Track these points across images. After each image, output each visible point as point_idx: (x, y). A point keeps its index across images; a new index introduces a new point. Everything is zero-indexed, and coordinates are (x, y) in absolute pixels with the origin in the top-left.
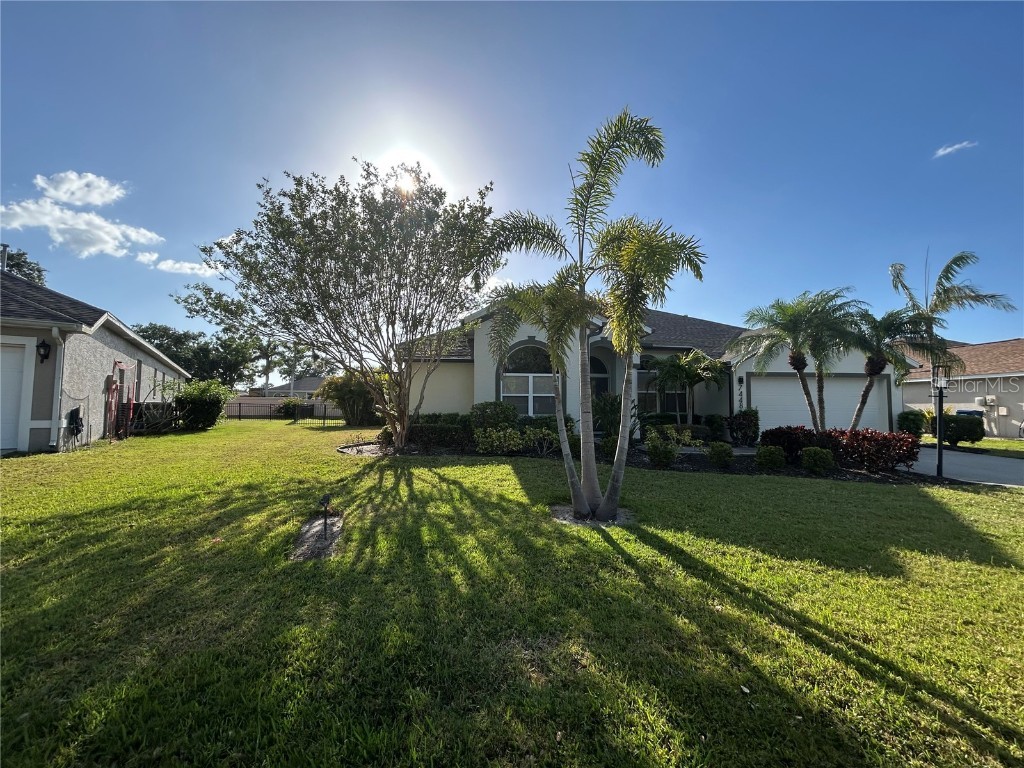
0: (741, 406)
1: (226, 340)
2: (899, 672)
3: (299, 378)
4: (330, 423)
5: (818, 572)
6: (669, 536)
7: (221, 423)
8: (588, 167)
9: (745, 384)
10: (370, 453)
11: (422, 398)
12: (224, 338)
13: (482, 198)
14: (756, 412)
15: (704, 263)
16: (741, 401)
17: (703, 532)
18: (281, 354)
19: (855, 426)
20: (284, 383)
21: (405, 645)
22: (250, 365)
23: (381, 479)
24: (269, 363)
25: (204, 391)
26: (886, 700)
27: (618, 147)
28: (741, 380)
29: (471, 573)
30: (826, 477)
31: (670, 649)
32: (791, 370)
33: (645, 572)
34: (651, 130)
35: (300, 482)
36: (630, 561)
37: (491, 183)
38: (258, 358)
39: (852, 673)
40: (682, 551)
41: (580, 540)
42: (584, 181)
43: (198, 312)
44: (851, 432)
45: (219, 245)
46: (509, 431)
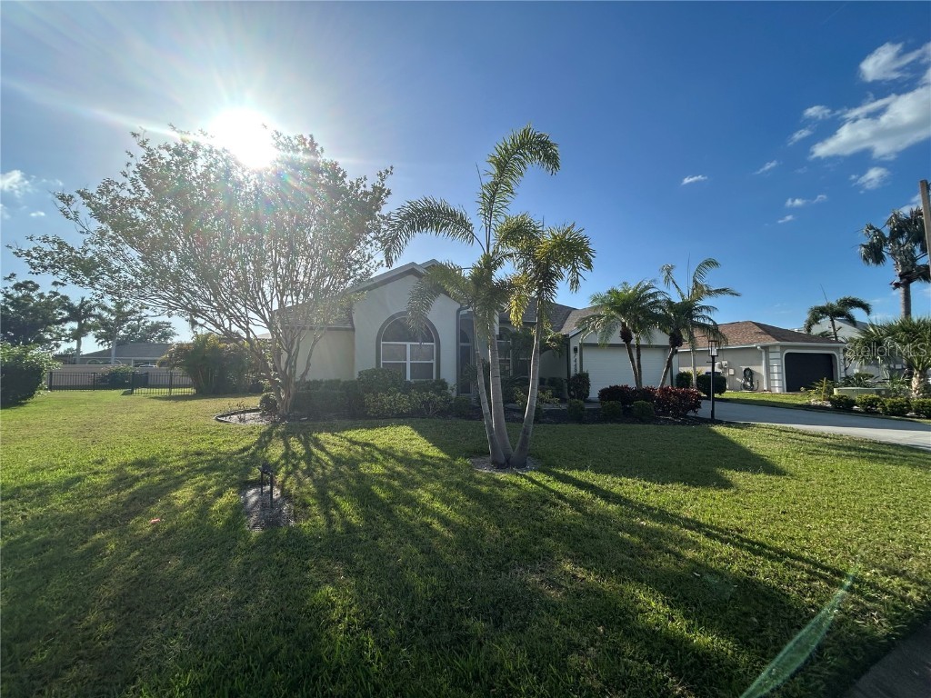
0: (576, 370)
1: (18, 298)
2: (770, 549)
3: (121, 344)
4: (176, 392)
5: (685, 490)
6: (575, 474)
7: (42, 394)
8: (495, 167)
9: (578, 353)
10: (256, 422)
11: (308, 365)
12: (15, 296)
13: (382, 180)
14: (587, 375)
15: (594, 257)
16: (576, 365)
17: (598, 470)
18: (99, 316)
19: (662, 384)
20: (101, 348)
21: (433, 588)
22: (54, 328)
23: (287, 446)
24: (81, 326)
25: (20, 357)
26: (773, 566)
27: (521, 154)
28: (575, 350)
29: (445, 521)
30: (649, 423)
31: (632, 556)
32: (621, 341)
33: (576, 504)
34: (550, 145)
35: (199, 454)
36: (560, 496)
37: (392, 168)
38: (65, 320)
39: (747, 554)
40: (593, 485)
41: (514, 485)
42: (492, 179)
43: (46, 268)
44: (661, 388)
45: (82, 194)
46: (398, 394)
